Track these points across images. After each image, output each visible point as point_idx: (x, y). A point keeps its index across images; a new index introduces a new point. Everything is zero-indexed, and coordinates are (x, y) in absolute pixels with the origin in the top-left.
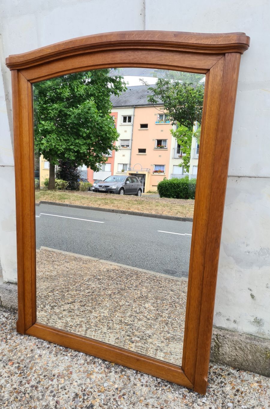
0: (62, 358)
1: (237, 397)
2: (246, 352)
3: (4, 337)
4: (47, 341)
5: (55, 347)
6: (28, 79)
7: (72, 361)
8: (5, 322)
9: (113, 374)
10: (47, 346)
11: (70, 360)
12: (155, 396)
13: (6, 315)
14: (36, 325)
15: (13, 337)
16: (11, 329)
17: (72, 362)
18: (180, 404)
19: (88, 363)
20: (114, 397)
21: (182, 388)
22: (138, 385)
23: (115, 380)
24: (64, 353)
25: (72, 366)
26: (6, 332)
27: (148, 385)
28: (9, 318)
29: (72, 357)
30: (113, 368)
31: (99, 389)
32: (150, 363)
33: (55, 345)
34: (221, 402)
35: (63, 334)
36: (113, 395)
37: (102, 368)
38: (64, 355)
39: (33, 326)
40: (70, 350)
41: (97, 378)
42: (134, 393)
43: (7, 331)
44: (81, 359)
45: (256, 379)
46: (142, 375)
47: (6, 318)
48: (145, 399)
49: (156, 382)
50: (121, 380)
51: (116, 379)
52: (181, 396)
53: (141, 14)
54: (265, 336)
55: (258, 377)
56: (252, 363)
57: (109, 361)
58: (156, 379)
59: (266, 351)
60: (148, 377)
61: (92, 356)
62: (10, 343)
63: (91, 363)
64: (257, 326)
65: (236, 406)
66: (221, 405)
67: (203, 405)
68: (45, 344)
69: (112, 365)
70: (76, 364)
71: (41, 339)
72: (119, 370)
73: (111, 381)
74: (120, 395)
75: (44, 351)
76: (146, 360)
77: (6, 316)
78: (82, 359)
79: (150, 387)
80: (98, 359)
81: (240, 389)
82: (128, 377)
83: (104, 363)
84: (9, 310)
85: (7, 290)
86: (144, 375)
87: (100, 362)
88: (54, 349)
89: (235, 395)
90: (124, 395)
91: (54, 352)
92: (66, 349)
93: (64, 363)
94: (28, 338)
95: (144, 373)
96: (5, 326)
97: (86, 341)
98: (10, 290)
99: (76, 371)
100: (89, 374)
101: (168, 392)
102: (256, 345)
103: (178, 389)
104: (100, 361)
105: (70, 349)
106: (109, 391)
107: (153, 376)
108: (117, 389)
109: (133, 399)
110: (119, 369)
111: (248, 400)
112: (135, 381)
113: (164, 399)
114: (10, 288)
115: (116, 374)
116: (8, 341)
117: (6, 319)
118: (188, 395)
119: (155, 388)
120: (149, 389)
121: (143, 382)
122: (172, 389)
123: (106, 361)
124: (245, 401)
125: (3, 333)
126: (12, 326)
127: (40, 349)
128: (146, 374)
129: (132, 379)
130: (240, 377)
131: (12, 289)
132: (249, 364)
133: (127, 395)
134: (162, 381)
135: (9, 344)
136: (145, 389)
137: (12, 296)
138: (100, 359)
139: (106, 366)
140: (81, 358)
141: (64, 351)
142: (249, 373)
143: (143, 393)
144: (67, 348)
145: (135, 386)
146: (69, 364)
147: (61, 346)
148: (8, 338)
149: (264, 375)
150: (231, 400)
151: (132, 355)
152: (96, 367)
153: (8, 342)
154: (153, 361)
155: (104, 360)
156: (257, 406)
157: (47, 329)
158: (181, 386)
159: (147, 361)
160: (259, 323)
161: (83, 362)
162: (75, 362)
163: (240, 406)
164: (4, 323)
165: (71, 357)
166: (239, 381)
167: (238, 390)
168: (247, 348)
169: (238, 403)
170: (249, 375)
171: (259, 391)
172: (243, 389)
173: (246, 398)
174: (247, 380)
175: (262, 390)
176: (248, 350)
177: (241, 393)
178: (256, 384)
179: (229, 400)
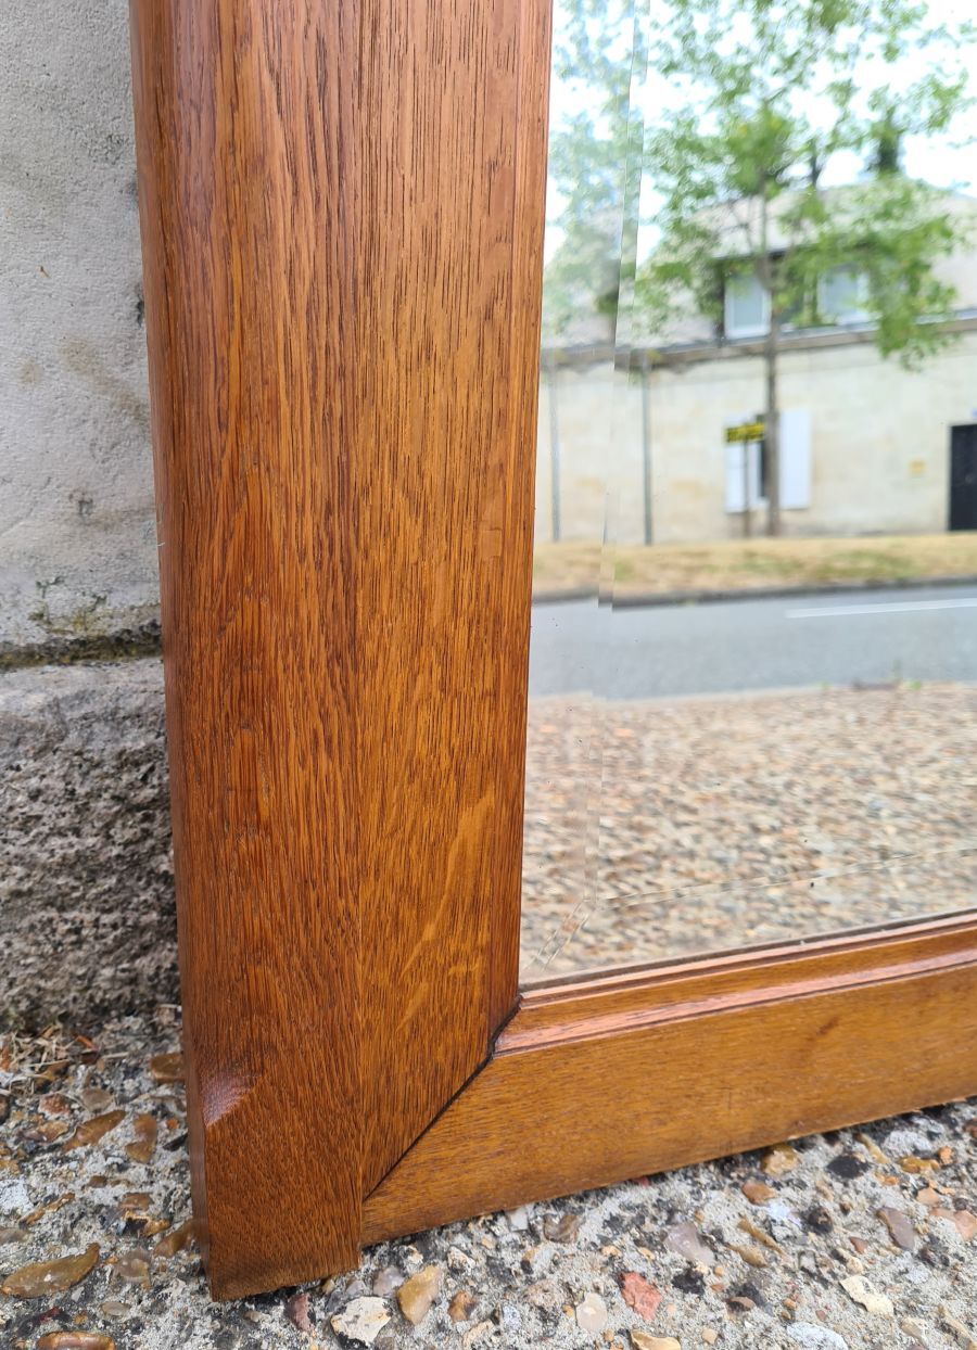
5: (845, 1169)
33: (821, 1158)
39: (497, 1060)
68: (722, 1208)
94: (454, 1270)
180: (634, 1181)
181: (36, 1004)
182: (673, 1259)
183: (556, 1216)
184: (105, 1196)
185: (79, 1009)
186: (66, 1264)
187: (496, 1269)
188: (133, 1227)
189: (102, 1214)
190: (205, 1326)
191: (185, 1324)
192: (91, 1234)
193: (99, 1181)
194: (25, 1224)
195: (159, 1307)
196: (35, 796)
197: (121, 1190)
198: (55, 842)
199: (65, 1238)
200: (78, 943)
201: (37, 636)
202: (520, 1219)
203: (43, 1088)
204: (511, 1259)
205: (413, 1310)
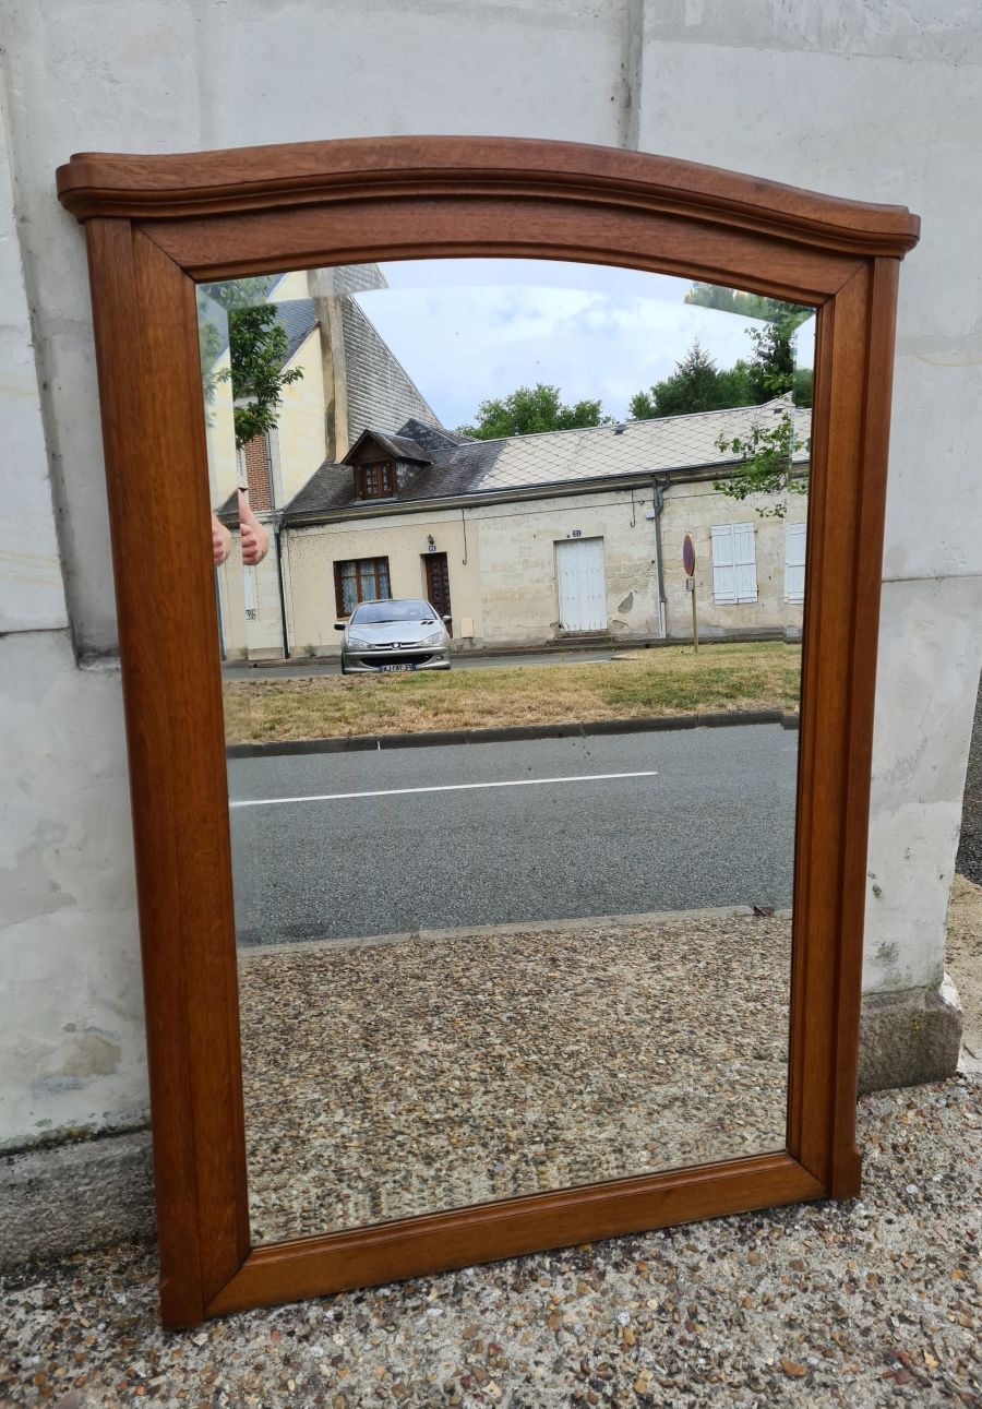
0: (422, 1322)
1: (907, 1163)
2: (870, 1045)
3: (119, 1377)
4: (310, 1300)
5: (359, 1301)
6: (185, 264)
7: (462, 1311)
8: (57, 1325)
9: (612, 1276)
10: (330, 1314)
11: (452, 1312)
12: (763, 1270)
13: (36, 1295)
14: (258, 1256)
15: (159, 1357)
16: (117, 1336)
17: (464, 1315)
18: (828, 1252)
19: (515, 1289)
20: (677, 1337)
21: (797, 1211)
22: (702, 1264)
23: (634, 1290)
24: (410, 1303)
25: (478, 1328)
26: (109, 1360)
27: (723, 1250)
28: (63, 1301)
29: (448, 1301)
30: (599, 1259)
31: (619, 1342)
32: (704, 1182)
33: (353, 1297)
34: (894, 1194)
36: (670, 1333)
37: (569, 1279)
38: (414, 1309)
39: (243, 1270)
40: (421, 1281)
41: (584, 1315)
42: (713, 1293)
43: (107, 1354)
44: (484, 1289)
45: (900, 1102)
46: (687, 1233)
47: (46, 1308)
48: (751, 1290)
49: (732, 1230)
50: (652, 1281)
51: (634, 1285)
52: (813, 1232)
53: (612, 99)
54: (901, 986)
55: (900, 1096)
56: (883, 1064)
57: (569, 1248)
58: (726, 1222)
59: (914, 1021)
60: (705, 1228)
61: (505, 1260)
62: (170, 1384)
63: (526, 1281)
64: (885, 965)
65: (925, 1188)
66: (898, 1200)
67: (870, 1223)
68: (313, 1312)
69: (587, 1252)
70: (483, 1312)
71: (282, 1305)
72: (616, 1255)
73: (628, 1296)
74: (683, 1321)
75: (336, 1337)
76: (690, 1180)
77: (40, 1303)
78: (487, 1287)
79: (732, 1250)
80: (533, 1259)
81: (896, 1142)
82: (658, 1258)
83: (560, 1258)
84: (32, 1272)
85: (13, 1186)
86: (691, 1228)
87: (548, 1265)
88: (364, 1309)
89: (901, 1161)
90: (693, 1314)
91: (374, 1322)
92: (402, 1286)
93: (442, 1333)
94: (230, 1327)
95: (687, 1225)
96: (79, 1339)
97: (483, 1219)
98: (30, 1181)
99: (504, 1332)
100: (550, 1316)
101: (778, 1239)
102: (892, 1015)
103: (792, 1217)
104: (547, 1261)
105: (416, 1278)
106: (650, 1330)
107: (713, 1219)
108: (661, 1310)
109: (724, 1311)
110: (614, 1252)
111: (932, 1158)
112: (685, 1259)
113: (787, 1263)
114: (31, 1171)
115: (623, 1270)
116: (154, 1383)
117: (50, 1312)
118: (822, 1218)
119: (746, 1248)
120: (736, 1259)
121: (705, 1251)
122: (781, 1226)
123: (563, 1250)
124: (928, 1165)
125: (101, 1368)
126: (108, 1324)
127: (312, 1338)
128: (693, 1223)
129: (674, 1259)
130: (871, 1113)
131: (44, 1172)
132: (876, 1071)
133: (700, 1309)
134: (742, 1220)
135: (174, 1392)
136: (726, 1265)
137: (44, 1205)
138: (538, 1253)
139: (576, 1264)
140: (482, 1285)
141: (404, 1297)
142: (879, 1094)
143: (731, 1278)
144: (408, 1280)
145: (697, 1273)
146: (462, 1326)
147: (376, 1288)
148: (143, 1375)
149: (905, 1084)
150: (903, 1176)
151: (646, 1188)
152: (552, 1285)
153: (157, 1388)
154: (712, 1171)
155: (555, 1252)
156: (955, 1161)
157: (312, 1252)
158: (791, 1205)
159: (695, 1180)
160: (888, 955)
161: (497, 1293)
162: (477, 1309)
163: (930, 1179)
164: (59, 1331)
165: (444, 1302)
166: (878, 1124)
167: (894, 1147)
168: (874, 1031)
169: (920, 1177)
170: (883, 1100)
171: (929, 1125)
172: (900, 1140)
173: (923, 1156)
174: (890, 1114)
175: (931, 1121)
176: (876, 1035)
177: (907, 1150)
178: (911, 1114)
179: (903, 1181)
180: (292, 1302)
181: (137, 1233)
182: (290, 1327)
183: (265, 1312)
184: (145, 1300)
185: (151, 1234)
186: (131, 1320)
187: (241, 1328)
188: (151, 1309)
189: (143, 1305)
190: (161, 1339)
191: (157, 1336)
192: (140, 1312)
193: (146, 1295)
194: (124, 1307)
195: (152, 1333)
196: (136, 1176)
197: (150, 1298)
198: (143, 1187)
199: (133, 1312)
200: (151, 1215)
201: (142, 1123)
202: (253, 1314)
203: (135, 1263)
204: (246, 1324)
205: (214, 1337)
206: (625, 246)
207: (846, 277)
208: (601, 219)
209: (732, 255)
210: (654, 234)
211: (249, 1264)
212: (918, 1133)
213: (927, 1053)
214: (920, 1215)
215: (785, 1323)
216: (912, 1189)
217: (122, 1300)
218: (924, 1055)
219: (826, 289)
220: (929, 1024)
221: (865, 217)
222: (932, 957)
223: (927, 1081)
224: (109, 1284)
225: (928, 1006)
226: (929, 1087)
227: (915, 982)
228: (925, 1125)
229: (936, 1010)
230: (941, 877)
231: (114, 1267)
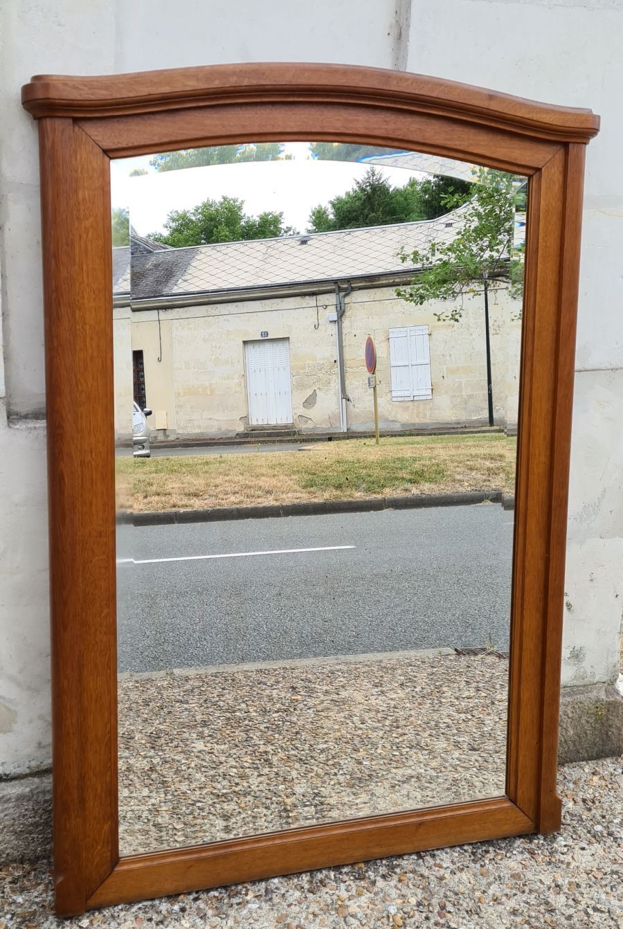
0: (245, 912)
1: (594, 811)
2: (564, 726)
4: (160, 898)
5: (196, 899)
6: (105, 148)
7: (273, 905)
9: (380, 883)
10: (176, 907)
11: (266, 906)
12: (492, 879)
14: (124, 864)
16: (22, 922)
17: (275, 908)
18: (539, 869)
19: (310, 891)
20: (432, 921)
21: (514, 842)
22: (446, 876)
23: (398, 892)
24: (235, 901)
25: (287, 916)
27: (461, 867)
29: (262, 899)
30: (370, 873)
31: (391, 924)
32: (446, 818)
33: (191, 897)
34: (585, 831)
35: (217, 852)
36: (427, 918)
37: (350, 885)
38: (238, 904)
39: (114, 873)
40: (240, 887)
41: (363, 907)
42: (456, 894)
44: (288, 891)
45: (587, 770)
46: (433, 856)
48: (484, 892)
49: (466, 854)
50: (411, 886)
51: (398, 889)
52: (527, 855)
53: (389, 34)
54: (586, 681)
55: (587, 766)
56: (574, 742)
57: (347, 865)
58: (462, 849)
59: (597, 707)
60: (446, 853)
61: (301, 873)
63: (318, 886)
64: (575, 665)
65: (608, 827)
66: (589, 835)
67: (568, 850)
68: (164, 906)
69: (361, 868)
70: (289, 906)
71: (140, 902)
72: (383, 870)
73: (394, 896)
74: (436, 911)
75: (183, 922)
76: (436, 816)
78: (290, 890)
79: (468, 867)
80: (321, 872)
81: (585, 797)
82: (414, 872)
83: (341, 872)
86: (436, 852)
87: (333, 877)
88: (201, 904)
89: (590, 810)
90: (443, 907)
91: (210, 913)
92: (227, 891)
93: (261, 919)
94: (104, 916)
95: (433, 850)
97: (285, 841)
99: (306, 918)
100: (339, 908)
101: (501, 860)
102: (581, 703)
103: (510, 846)
104: (332, 874)
105: (236, 885)
106: (412, 917)
107: (452, 847)
108: (419, 904)
109: (465, 905)
110: (381, 868)
111: (613, 808)
112: (434, 873)
113: (509, 875)
115: (390, 879)
118: (533, 846)
119: (478, 866)
120: (471, 872)
121: (448, 867)
122: (503, 852)
123: (343, 866)
124: (610, 812)
126: (13, 915)
127: (166, 923)
128: (438, 849)
129: (426, 873)
130: (565, 778)
132: (569, 748)
133: (447, 903)
134: (474, 848)
136: (464, 876)
138: (325, 869)
139: (354, 876)
140: (286, 889)
141: (229, 896)
142: (571, 765)
143: (469, 885)
144: (229, 886)
145: (444, 881)
146: (274, 914)
147: (208, 891)
149: (590, 758)
150: (591, 820)
151: (404, 821)
152: (337, 889)
154: (452, 810)
155: (337, 868)
157: (163, 861)
158: (509, 838)
159: (439, 816)
160: (577, 656)
161: (298, 894)
162: (285, 904)
163: (612, 822)
165: (259, 900)
166: (571, 786)
167: (584, 801)
168: (567, 715)
169: (604, 820)
170: (574, 769)
171: (610, 786)
172: (588, 796)
173: (606, 806)
174: (580, 779)
175: (611, 783)
176: (569, 718)
177: (594, 802)
178: (596, 778)
179: (591, 823)
180: (147, 900)
181: (23, 857)
182: (149, 915)
183: (128, 906)
184: (37, 900)
185: (32, 858)
186: (30, 912)
187: (113, 916)
188: (43, 906)
189: (37, 903)
190: (55, 924)
191: (52, 923)
192: (35, 907)
193: (36, 897)
194: (22, 905)
195: (47, 920)
196: (26, 810)
197: (41, 899)
198: (30, 820)
199: (30, 907)
200: (33, 842)
201: (28, 771)
202: (120, 907)
203: (25, 877)
204: (116, 914)
205: (94, 922)
206: (399, 135)
207: (549, 157)
208: (383, 116)
209: (471, 141)
210: (418, 126)
211: (118, 869)
212: (601, 791)
213: (607, 734)
214: (605, 845)
215: (511, 912)
216: (598, 828)
217: (20, 900)
218: (605, 736)
219: (535, 165)
220: (608, 711)
221: (563, 117)
222: (610, 659)
223: (607, 756)
224: (7, 890)
225: (607, 696)
226: (609, 760)
227: (597, 679)
228: (607, 786)
229: (613, 699)
230: (617, 596)
231: (9, 879)
